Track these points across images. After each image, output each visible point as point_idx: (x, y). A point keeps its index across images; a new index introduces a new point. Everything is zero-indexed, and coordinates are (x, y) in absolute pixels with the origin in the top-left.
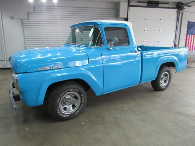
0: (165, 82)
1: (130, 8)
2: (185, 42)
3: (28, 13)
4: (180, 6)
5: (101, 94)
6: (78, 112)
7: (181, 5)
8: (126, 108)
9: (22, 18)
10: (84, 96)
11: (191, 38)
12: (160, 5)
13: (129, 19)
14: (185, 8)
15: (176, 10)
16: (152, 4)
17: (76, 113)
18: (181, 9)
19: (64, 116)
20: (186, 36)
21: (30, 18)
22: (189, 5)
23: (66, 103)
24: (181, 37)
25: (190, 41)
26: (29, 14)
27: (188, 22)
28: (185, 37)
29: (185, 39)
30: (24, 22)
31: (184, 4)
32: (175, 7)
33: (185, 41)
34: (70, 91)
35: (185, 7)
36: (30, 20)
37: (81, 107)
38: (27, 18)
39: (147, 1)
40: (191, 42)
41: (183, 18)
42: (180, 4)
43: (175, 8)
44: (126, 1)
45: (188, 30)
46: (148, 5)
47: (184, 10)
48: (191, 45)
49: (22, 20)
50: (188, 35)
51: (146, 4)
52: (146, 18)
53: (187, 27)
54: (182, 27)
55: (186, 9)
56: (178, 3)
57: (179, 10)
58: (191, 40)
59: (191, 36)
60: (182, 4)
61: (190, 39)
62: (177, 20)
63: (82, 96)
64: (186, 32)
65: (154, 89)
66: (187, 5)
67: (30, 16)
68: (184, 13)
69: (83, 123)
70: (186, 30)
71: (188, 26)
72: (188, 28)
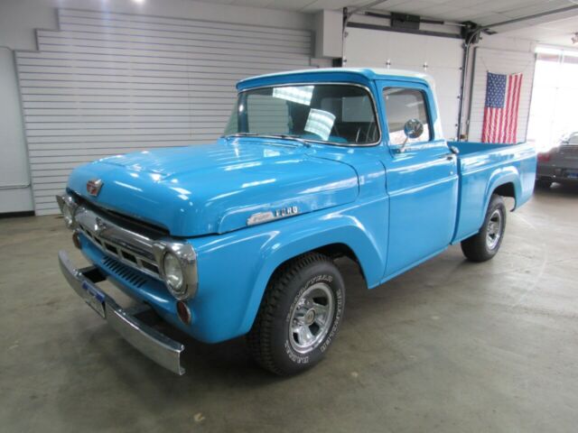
0: (493, 236)
1: (348, 29)
2: (481, 128)
3: (35, 32)
4: (470, 31)
5: (378, 284)
6: (328, 342)
7: (472, 28)
8: (436, 318)
9: (13, 48)
10: (342, 294)
11: (496, 117)
12: (423, 27)
13: (346, 61)
14: (481, 39)
15: (460, 42)
16: (402, 21)
17: (324, 348)
18: (473, 41)
19: (299, 362)
20: (483, 110)
21: (41, 48)
22: (491, 29)
23: (297, 320)
24: (472, 115)
25: (493, 124)
26: (39, 33)
27: (488, 74)
28: (482, 115)
29: (482, 119)
30: (20, 61)
31: (481, 27)
32: (458, 32)
33: (481, 123)
34: (315, 283)
35: (482, 35)
36: (42, 55)
37: (334, 329)
38: (31, 46)
39: (389, 14)
40: (495, 128)
41: (476, 64)
42: (469, 26)
43: (457, 36)
44: (338, 10)
45: (487, 95)
46: (392, 24)
47: (480, 43)
48: (495, 134)
49: (14, 52)
50: (489, 109)
51: (386, 22)
52: (389, 62)
53: (485, 87)
54: (475, 87)
55: (484, 40)
56: (463, 23)
57: (467, 42)
58: (496, 122)
59: (494, 110)
60: (474, 25)
61: (493, 121)
62: (463, 69)
63: (338, 293)
64: (484, 101)
65: (465, 258)
66: (487, 30)
67: (41, 40)
68: (478, 50)
69: (355, 374)
70: (484, 97)
71: (488, 84)
72: (488, 90)
